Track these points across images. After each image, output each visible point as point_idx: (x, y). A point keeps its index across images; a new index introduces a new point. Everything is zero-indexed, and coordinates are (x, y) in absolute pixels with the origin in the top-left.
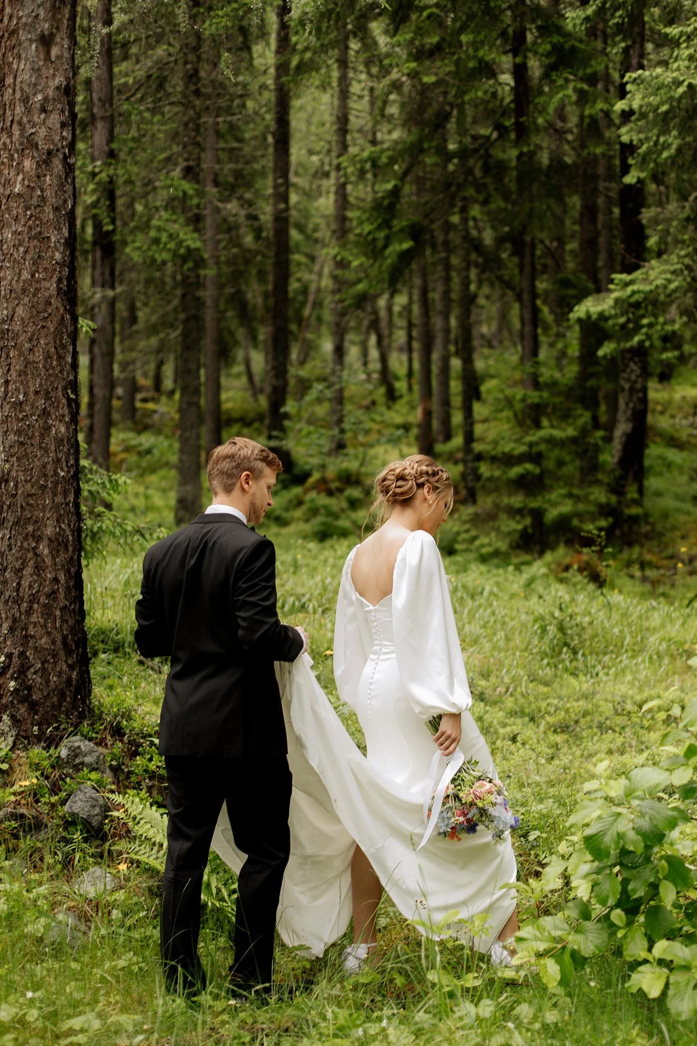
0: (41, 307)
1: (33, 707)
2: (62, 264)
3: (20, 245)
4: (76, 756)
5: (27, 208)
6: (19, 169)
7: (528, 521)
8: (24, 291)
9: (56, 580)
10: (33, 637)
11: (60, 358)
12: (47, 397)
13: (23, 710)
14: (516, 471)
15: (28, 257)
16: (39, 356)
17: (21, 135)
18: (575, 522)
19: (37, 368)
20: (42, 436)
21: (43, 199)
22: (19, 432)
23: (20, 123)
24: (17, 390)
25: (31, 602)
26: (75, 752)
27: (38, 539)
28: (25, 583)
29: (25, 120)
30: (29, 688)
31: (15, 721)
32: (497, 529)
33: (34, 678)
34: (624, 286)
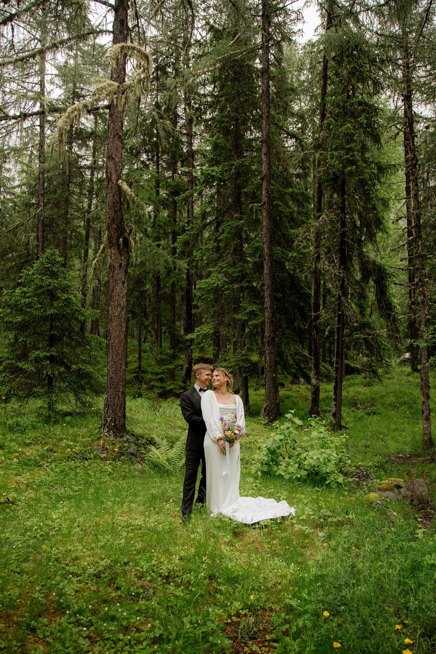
1: (117, 429)
3: (117, 327)
5: (119, 319)
6: (117, 310)
7: (162, 390)
9: (122, 402)
10: (117, 413)
13: (115, 430)
14: (159, 376)
15: (118, 329)
16: (120, 351)
17: (118, 303)
18: (174, 391)
21: (122, 317)
22: (115, 368)
23: (117, 300)
25: (117, 406)
26: (128, 439)
27: (119, 392)
28: (116, 402)
29: (119, 299)
30: (117, 425)
31: (114, 432)
32: (154, 392)
33: (117, 423)
34: (198, 331)
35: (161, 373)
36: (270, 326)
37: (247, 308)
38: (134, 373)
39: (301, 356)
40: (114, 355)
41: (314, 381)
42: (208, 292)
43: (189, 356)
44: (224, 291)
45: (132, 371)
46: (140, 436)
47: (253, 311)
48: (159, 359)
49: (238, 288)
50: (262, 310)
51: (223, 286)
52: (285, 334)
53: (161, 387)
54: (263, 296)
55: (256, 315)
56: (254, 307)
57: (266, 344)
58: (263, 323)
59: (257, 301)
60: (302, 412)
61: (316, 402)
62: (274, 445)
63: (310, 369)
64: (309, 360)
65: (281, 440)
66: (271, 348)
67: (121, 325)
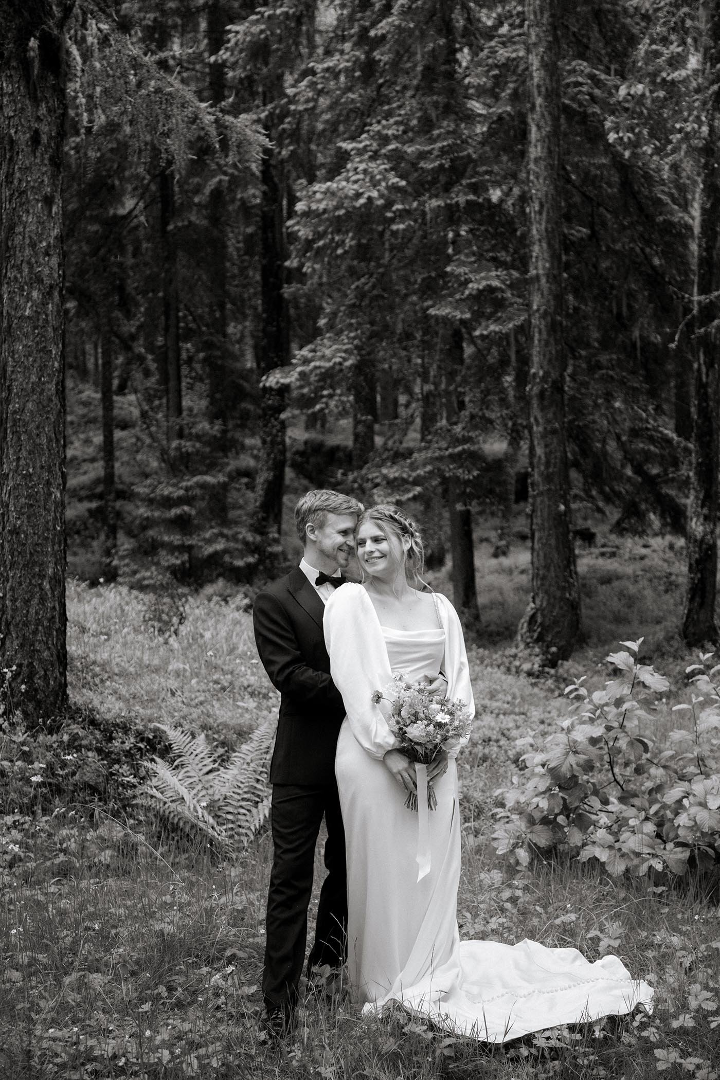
0: (45, 403)
1: (39, 704)
2: (59, 371)
3: (30, 355)
4: (75, 740)
5: (36, 328)
6: (29, 298)
8: (33, 390)
9: (54, 608)
10: (38, 651)
11: (58, 441)
12: (50, 472)
13: (31, 707)
14: (175, 512)
15: (36, 365)
17: (30, 272)
19: (42, 449)
20: (46, 500)
21: (46, 320)
22: (29, 497)
23: (29, 263)
24: (27, 465)
25: (38, 625)
26: (75, 738)
27: (42, 576)
28: (32, 611)
29: (33, 260)
30: (36, 690)
31: (25, 713)
32: (157, 564)
33: (39, 682)
34: (306, 361)
35: (180, 501)
36: (547, 344)
37: (468, 281)
38: (90, 498)
39: (651, 440)
40: (24, 453)
41: (697, 527)
42: (338, 224)
43: (273, 443)
44: (392, 220)
45: (83, 493)
46: (116, 725)
47: (490, 289)
48: (172, 453)
49: (438, 210)
50: (521, 287)
51: (389, 204)
52: (599, 366)
53: (183, 548)
54: (524, 236)
55: (500, 304)
56: (494, 278)
57: (535, 403)
58: (524, 330)
59: (503, 255)
60: (658, 628)
61: (703, 597)
62: (572, 759)
63: (685, 484)
64: (680, 454)
65: (594, 741)
66: (550, 415)
67: (46, 351)
